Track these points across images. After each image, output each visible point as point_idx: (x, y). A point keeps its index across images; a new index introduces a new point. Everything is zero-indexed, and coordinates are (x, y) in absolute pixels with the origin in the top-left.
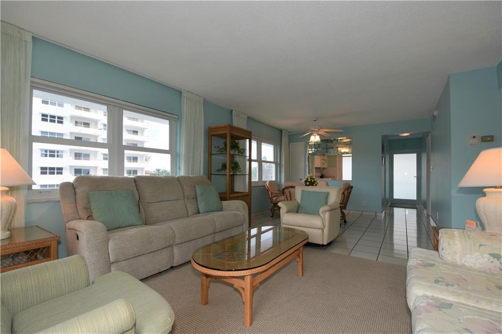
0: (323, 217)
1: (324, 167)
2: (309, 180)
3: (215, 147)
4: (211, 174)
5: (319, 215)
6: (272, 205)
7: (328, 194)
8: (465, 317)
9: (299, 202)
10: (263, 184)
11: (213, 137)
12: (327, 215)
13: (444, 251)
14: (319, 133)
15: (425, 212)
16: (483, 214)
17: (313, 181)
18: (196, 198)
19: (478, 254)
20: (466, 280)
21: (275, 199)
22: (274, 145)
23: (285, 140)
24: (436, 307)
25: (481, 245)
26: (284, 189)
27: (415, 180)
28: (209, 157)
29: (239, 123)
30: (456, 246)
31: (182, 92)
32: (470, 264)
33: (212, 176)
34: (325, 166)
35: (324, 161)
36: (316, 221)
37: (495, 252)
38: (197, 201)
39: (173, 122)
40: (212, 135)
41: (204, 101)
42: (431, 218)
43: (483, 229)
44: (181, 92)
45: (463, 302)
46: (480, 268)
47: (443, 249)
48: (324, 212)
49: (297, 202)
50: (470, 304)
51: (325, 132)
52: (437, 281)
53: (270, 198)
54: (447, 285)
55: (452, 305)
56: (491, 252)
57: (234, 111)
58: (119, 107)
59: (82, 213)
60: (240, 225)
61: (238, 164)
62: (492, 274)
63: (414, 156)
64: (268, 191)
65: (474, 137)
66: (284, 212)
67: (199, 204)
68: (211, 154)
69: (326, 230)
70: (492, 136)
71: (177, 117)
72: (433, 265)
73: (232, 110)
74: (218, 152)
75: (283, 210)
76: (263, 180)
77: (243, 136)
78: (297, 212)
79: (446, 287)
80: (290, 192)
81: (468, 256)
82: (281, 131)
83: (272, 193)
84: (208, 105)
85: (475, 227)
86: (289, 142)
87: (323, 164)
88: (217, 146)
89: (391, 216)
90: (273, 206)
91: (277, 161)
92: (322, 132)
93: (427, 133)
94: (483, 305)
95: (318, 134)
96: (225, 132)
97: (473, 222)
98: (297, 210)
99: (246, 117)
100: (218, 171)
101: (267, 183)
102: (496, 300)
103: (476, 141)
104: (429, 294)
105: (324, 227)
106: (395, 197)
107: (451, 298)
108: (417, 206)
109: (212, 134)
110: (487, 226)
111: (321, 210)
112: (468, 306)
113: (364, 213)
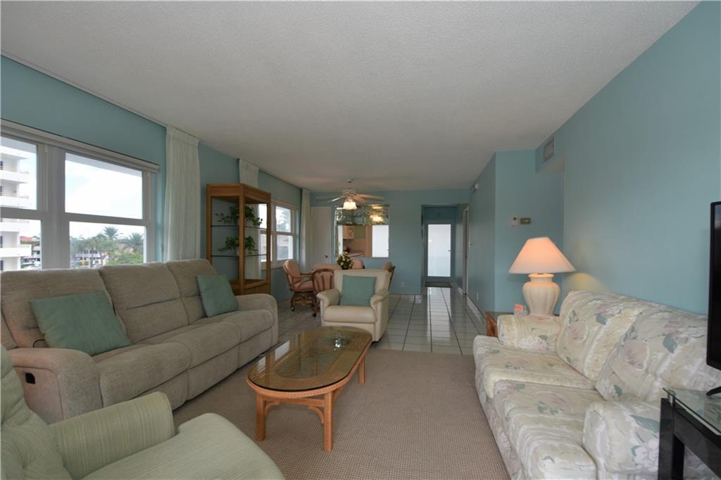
0: (375, 308)
1: (350, 238)
2: (344, 260)
3: (217, 214)
4: (212, 256)
5: (370, 306)
6: (293, 293)
7: (375, 279)
8: (537, 393)
9: (340, 290)
10: (279, 266)
11: (213, 200)
12: (379, 306)
13: (504, 337)
14: (355, 198)
15: (460, 290)
16: (529, 298)
17: (348, 260)
18: (199, 294)
19: (530, 337)
20: (526, 362)
21: (298, 285)
22: (291, 210)
23: (306, 202)
24: (515, 388)
25: (533, 329)
26: (315, 272)
27: (449, 255)
28: (207, 231)
29: (249, 178)
30: (514, 332)
31: (167, 129)
32: (526, 347)
33: (213, 258)
34: (352, 238)
35: (351, 231)
36: (367, 314)
37: (543, 334)
38: (201, 299)
39: (149, 174)
40: (212, 197)
41: (199, 144)
42: (468, 298)
43: (529, 312)
44: (164, 129)
45: (530, 381)
46: (532, 349)
47: (503, 335)
48: (376, 303)
49: (338, 291)
50: (534, 382)
51: (364, 198)
52: (507, 367)
53: (290, 285)
54: (515, 368)
55: (524, 385)
56: (540, 334)
57: (241, 161)
58: (61, 148)
59: (26, 338)
60: (268, 329)
61: (252, 239)
62: (543, 354)
63: (448, 227)
64: (287, 274)
65: (515, 219)
66: (326, 305)
67: (204, 302)
68: (211, 226)
69: (378, 324)
70: (529, 219)
71: (157, 167)
72: (498, 352)
73: (238, 160)
74: (219, 221)
75: (324, 303)
76: (279, 259)
77: (258, 199)
78: (339, 304)
79: (514, 371)
80: (322, 276)
81: (523, 340)
82: (301, 190)
83: (293, 278)
84: (206, 150)
85: (522, 311)
86: (311, 206)
87: (350, 234)
88: (220, 213)
89: (425, 297)
90: (294, 296)
91: (295, 231)
92: (358, 197)
93: (465, 206)
94: (544, 381)
95: (354, 200)
96: (237, 194)
97: (520, 306)
98: (338, 302)
99: (258, 169)
100: (222, 250)
101: (286, 264)
102: (551, 376)
103: (517, 222)
104: (504, 378)
105: (376, 320)
106: (429, 275)
107: (521, 380)
108: (451, 284)
109: (211, 195)
110: (531, 309)
111: (372, 301)
112: (534, 383)
113: (402, 297)
